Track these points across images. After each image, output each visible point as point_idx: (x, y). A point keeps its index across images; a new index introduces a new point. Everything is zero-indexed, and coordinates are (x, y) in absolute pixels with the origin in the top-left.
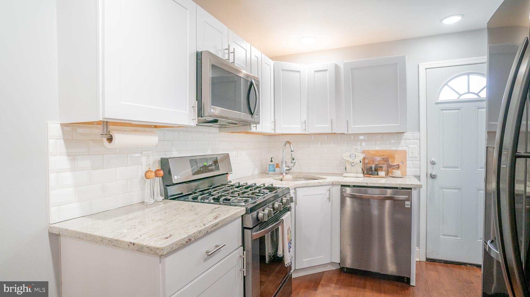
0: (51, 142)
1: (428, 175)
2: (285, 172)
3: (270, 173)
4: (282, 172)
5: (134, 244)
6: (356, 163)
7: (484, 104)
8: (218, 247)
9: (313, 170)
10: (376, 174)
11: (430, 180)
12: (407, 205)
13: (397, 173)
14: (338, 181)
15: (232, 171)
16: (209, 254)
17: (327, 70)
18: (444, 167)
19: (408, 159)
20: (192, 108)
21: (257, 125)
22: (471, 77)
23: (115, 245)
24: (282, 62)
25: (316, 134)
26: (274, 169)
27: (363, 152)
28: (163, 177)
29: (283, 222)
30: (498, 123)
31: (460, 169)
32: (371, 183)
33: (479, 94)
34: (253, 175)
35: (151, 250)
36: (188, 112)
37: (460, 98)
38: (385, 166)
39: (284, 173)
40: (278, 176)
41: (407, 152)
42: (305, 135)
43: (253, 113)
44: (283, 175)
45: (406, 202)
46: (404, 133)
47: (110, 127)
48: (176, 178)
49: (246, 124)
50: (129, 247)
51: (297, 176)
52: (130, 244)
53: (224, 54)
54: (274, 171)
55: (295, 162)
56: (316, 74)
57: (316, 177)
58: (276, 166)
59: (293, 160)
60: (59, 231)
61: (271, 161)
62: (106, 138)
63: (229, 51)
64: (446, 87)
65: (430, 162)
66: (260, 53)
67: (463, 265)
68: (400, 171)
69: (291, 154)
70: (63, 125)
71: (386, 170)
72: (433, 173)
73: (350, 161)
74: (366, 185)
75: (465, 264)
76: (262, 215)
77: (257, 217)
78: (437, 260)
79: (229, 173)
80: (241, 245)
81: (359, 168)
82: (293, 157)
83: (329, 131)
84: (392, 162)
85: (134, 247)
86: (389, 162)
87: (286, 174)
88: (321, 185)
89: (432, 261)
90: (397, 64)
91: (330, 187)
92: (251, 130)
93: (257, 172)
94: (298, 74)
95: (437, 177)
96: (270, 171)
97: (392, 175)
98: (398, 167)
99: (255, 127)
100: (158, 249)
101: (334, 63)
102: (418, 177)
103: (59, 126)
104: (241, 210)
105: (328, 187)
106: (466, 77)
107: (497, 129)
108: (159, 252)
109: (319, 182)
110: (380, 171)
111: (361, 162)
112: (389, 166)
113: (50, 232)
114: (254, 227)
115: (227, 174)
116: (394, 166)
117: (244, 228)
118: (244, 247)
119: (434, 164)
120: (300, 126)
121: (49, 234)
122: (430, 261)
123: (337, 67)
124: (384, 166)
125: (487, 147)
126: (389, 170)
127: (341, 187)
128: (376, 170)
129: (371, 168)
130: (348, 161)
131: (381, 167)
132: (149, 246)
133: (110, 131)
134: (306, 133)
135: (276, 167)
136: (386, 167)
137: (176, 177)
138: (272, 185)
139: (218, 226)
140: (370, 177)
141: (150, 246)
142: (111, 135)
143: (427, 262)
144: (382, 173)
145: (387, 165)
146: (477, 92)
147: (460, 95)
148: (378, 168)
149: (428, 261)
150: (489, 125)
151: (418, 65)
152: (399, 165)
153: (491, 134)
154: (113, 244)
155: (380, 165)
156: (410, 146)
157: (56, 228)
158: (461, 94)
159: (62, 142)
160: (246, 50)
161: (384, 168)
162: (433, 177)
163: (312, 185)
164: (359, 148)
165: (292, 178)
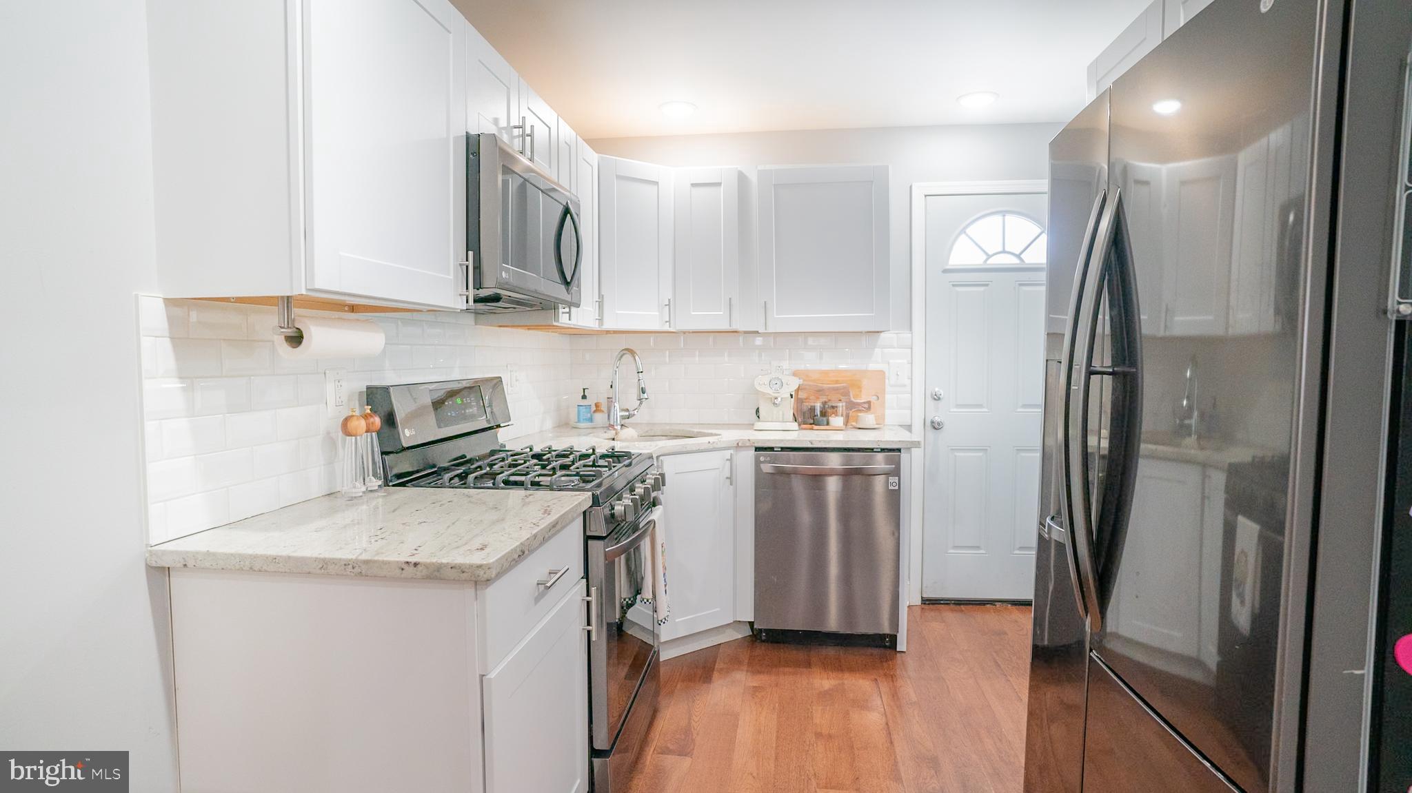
0: (146, 342)
1: (927, 424)
2: (619, 422)
3: (582, 425)
4: (612, 423)
5: (416, 564)
6: (782, 399)
7: (1043, 277)
8: (556, 573)
9: (682, 416)
10: (825, 423)
11: (931, 434)
12: (892, 484)
13: (868, 419)
14: (751, 438)
15: (510, 420)
16: (548, 585)
17: (719, 184)
18: (958, 406)
19: (888, 389)
20: (459, 267)
21: (573, 309)
22: (1009, 218)
23: (363, 572)
24: (617, 158)
25: (689, 332)
26: (591, 416)
27: (795, 374)
28: (379, 433)
29: (654, 527)
30: (1067, 315)
31: (986, 410)
32: (820, 441)
33: (1022, 256)
34: (542, 431)
35: (463, 572)
36: (451, 277)
37: (988, 262)
38: (841, 406)
39: (617, 425)
40: (605, 432)
41: (887, 374)
42: (667, 334)
43: (569, 280)
44: (614, 429)
45: (890, 478)
46: (881, 332)
47: (296, 311)
48: (408, 435)
49: (547, 306)
50: (404, 571)
51: (647, 432)
52: (405, 566)
53: (512, 137)
54: (591, 420)
55: (646, 397)
56: (696, 191)
57: (693, 432)
58: (594, 408)
59: (644, 393)
60: (184, 559)
61: (584, 397)
62: (283, 337)
63: (524, 131)
64: (963, 236)
65: (932, 394)
66: (574, 133)
67: (988, 605)
68: (873, 415)
69: (637, 380)
70: (169, 302)
71: (844, 414)
72: (937, 419)
73: (770, 395)
74: (810, 446)
75: (992, 602)
76: (623, 508)
77: (613, 515)
78: (942, 600)
79: (502, 425)
80: (583, 575)
81: (788, 409)
82: (643, 386)
83: (725, 327)
84: (856, 396)
85: (417, 571)
86: (849, 396)
87: (621, 429)
88: (714, 448)
89: (933, 604)
90: (872, 182)
91: (732, 451)
92: (558, 321)
93: (549, 424)
94: (652, 189)
95: (945, 427)
96: (582, 420)
97: (856, 423)
98: (868, 406)
99: (568, 315)
100: (480, 566)
101: (737, 168)
102: (909, 428)
103: (160, 304)
104: (583, 499)
105: (727, 454)
106: (998, 218)
107: (1066, 330)
108: (482, 573)
109: (709, 442)
110: (833, 415)
111: (792, 397)
112: (851, 405)
113: (154, 564)
114: (608, 535)
115: (498, 426)
116: (859, 404)
117: (587, 538)
118: (588, 581)
119: (939, 399)
120: (657, 314)
121: (146, 567)
122: (929, 604)
123: (742, 178)
124: (841, 404)
125: (1047, 361)
126: (850, 414)
127: (756, 451)
128: (824, 414)
129: (813, 409)
130: (764, 394)
131: (833, 407)
132: (456, 564)
133: (296, 318)
134: (672, 330)
135: (595, 412)
136: (844, 408)
137: (407, 433)
138: (613, 450)
139: (558, 527)
140: (812, 429)
141: (460, 564)
142: (297, 328)
143: (923, 606)
144: (837, 421)
145: (846, 402)
146: (1018, 253)
147: (989, 257)
148: (829, 410)
149: (925, 604)
150: (1050, 322)
151: (911, 187)
152: (869, 403)
153: (1053, 337)
154: (357, 570)
155: (830, 404)
156: (891, 361)
157: (172, 552)
158: (990, 253)
159: (167, 343)
160: (550, 128)
161: (841, 409)
162: (936, 426)
163: (694, 449)
164: (786, 365)
165: (638, 436)
